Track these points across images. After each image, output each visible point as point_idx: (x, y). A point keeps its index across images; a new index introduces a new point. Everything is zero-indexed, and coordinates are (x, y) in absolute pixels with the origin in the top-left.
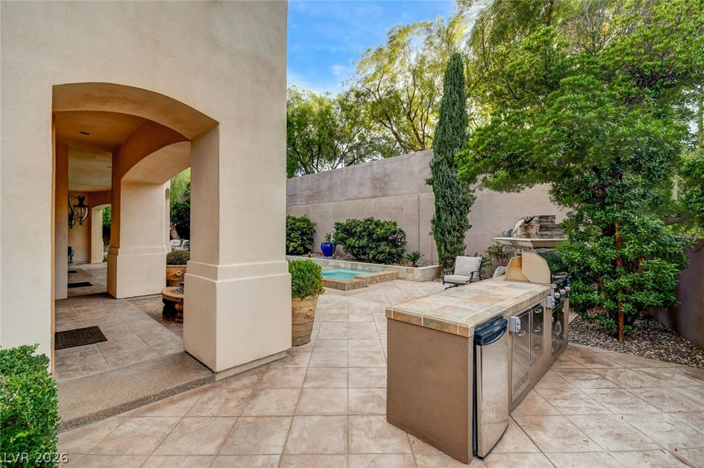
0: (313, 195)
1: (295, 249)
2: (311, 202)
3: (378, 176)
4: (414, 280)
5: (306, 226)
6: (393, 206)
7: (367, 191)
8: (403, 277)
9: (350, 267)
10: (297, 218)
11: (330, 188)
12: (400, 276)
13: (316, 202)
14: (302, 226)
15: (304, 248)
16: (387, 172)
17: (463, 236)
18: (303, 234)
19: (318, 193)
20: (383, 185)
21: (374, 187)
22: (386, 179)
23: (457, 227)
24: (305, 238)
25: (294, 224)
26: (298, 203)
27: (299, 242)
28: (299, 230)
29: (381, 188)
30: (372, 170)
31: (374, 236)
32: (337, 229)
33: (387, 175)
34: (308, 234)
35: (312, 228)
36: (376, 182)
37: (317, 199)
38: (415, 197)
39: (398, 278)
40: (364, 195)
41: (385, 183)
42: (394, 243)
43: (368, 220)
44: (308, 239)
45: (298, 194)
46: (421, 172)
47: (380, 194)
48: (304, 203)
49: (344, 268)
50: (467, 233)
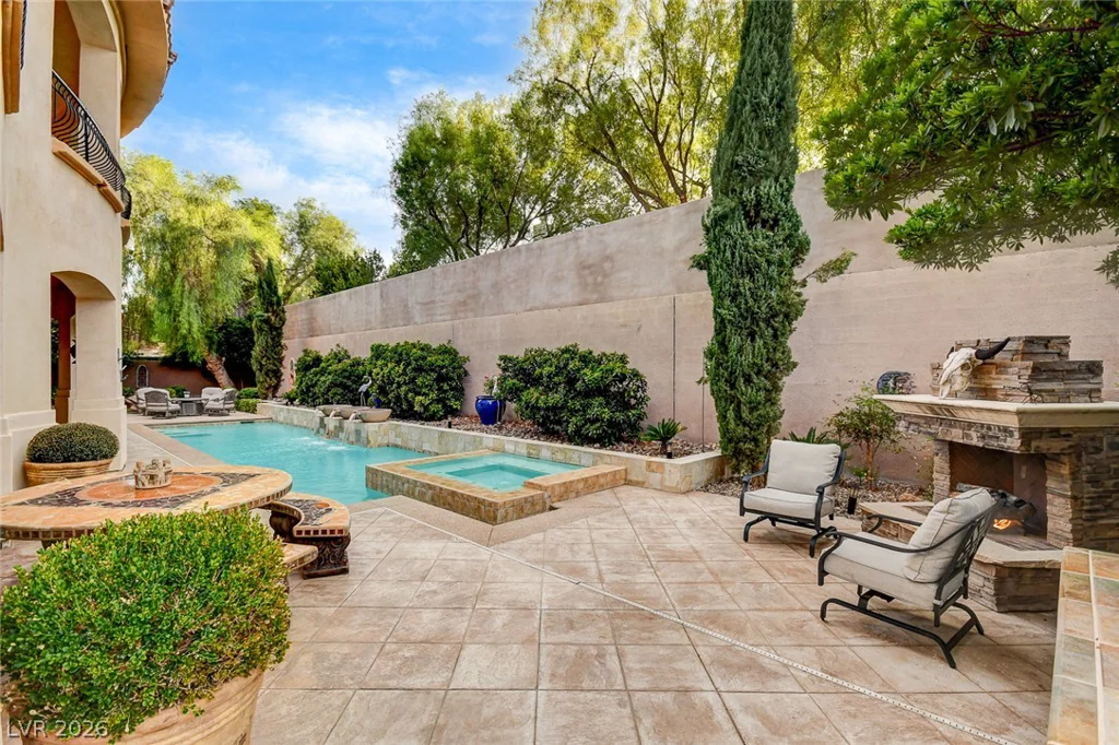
0: (464, 303)
1: (426, 408)
2: (462, 315)
3: (591, 261)
4: (663, 489)
5: (447, 362)
6: (621, 321)
7: (568, 291)
8: (640, 479)
9: (524, 451)
10: (434, 347)
11: (496, 287)
12: (633, 477)
13: (471, 314)
14: (440, 363)
15: (445, 406)
16: (609, 251)
17: (777, 389)
18: (441, 379)
19: (476, 297)
20: (599, 279)
21: (583, 285)
22: (607, 265)
23: (767, 367)
24: (446, 387)
25: (424, 358)
26: (439, 318)
27: (433, 395)
28: (432, 370)
29: (596, 284)
30: (578, 248)
31: (579, 385)
32: (505, 370)
33: (609, 258)
34: (451, 379)
35: (460, 367)
36: (587, 272)
37: (472, 310)
38: (666, 301)
39: (628, 482)
40: (563, 299)
41: (605, 276)
42: (622, 401)
43: (566, 351)
44: (452, 389)
45: (437, 299)
46: (678, 249)
47: (595, 296)
48: (449, 317)
49: (514, 455)
50: (787, 381)
